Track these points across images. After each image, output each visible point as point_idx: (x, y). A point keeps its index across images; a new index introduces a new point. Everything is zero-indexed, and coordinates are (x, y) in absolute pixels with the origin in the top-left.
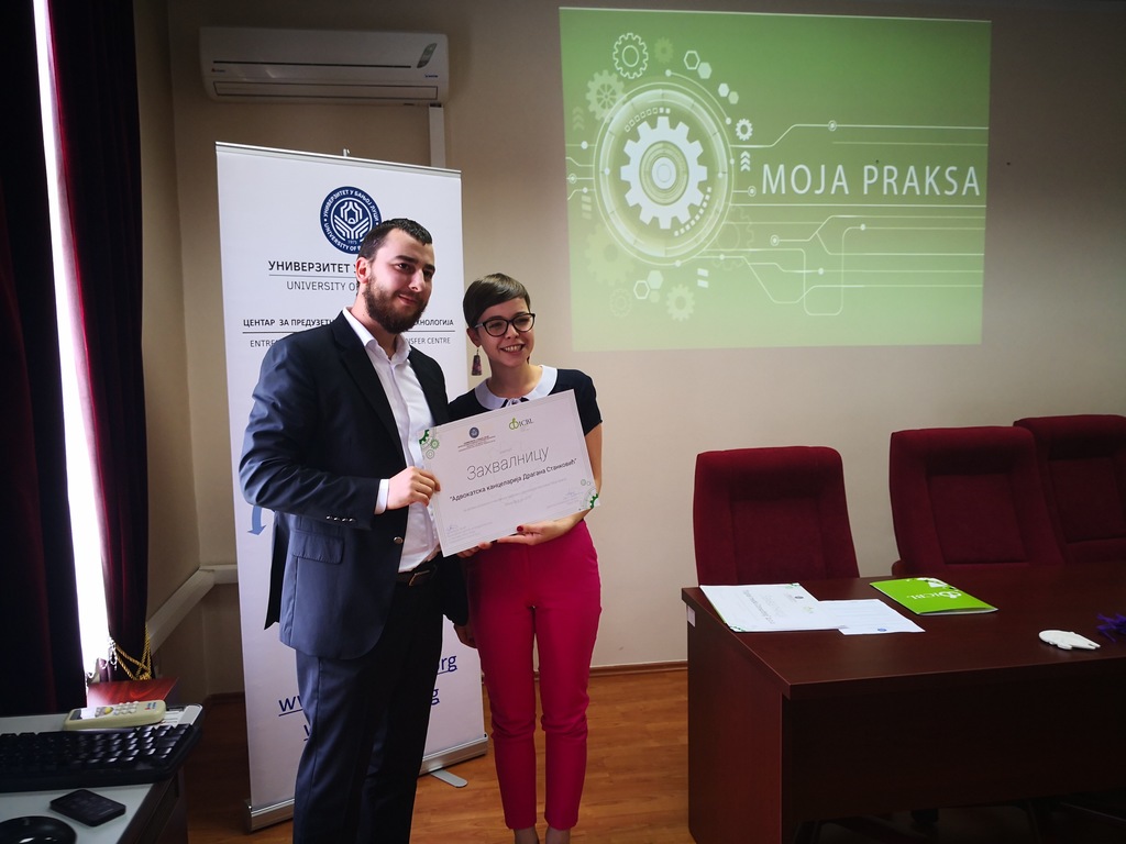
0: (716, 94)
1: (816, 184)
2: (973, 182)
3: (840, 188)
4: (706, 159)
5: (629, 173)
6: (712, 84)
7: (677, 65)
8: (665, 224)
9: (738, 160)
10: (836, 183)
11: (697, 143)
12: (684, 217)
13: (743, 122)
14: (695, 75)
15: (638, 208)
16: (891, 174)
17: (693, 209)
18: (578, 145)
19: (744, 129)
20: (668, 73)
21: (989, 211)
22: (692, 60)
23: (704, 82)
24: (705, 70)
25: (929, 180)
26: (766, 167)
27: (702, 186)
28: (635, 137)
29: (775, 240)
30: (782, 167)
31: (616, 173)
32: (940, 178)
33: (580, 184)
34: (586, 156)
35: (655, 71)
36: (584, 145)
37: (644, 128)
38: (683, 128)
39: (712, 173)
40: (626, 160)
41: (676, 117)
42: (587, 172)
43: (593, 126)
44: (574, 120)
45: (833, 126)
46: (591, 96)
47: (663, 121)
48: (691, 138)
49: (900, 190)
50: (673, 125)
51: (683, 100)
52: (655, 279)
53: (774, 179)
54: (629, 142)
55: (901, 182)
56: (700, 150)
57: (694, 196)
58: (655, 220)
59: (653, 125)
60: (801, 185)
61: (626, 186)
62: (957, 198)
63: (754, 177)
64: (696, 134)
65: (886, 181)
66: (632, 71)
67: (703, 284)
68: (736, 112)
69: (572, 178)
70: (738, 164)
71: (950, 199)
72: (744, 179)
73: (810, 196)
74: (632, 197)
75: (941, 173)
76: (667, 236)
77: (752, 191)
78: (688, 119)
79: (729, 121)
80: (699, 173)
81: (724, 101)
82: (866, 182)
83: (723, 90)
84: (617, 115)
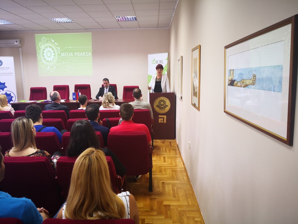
0: (55, 44)
1: (68, 55)
2: (90, 54)
3: (72, 55)
4: (54, 52)
5: (44, 54)
6: (54, 43)
7: (50, 41)
8: (49, 61)
9: (58, 52)
10: (71, 55)
11: (53, 50)
12: (52, 60)
13: (59, 47)
14: (52, 42)
15: (46, 59)
16: (78, 53)
17: (53, 59)
18: (38, 51)
19: (59, 48)
20: (49, 42)
21: (93, 58)
22: (52, 40)
23: (53, 43)
24: (53, 41)
25: (84, 54)
26: (62, 53)
27: (54, 56)
28: (45, 50)
29: (64, 62)
30: (64, 53)
31: (43, 54)
32: (85, 54)
33: (39, 56)
34: (39, 52)
35: (47, 41)
36: (39, 51)
37: (46, 49)
38: (51, 48)
39: (55, 54)
40: (44, 53)
41: (50, 47)
42: (39, 54)
43: (40, 49)
44: (37, 48)
45: (70, 47)
46: (39, 45)
47: (48, 48)
48: (52, 50)
49: (80, 55)
50: (50, 48)
51: (51, 45)
52: (49, 67)
53: (63, 54)
54: (44, 51)
55: (80, 54)
56: (53, 51)
57: (53, 57)
58: (48, 60)
59: (47, 48)
60: (67, 55)
61: (44, 56)
62: (88, 56)
63: (60, 54)
64: (53, 49)
65: (78, 54)
66: (44, 42)
67: (55, 68)
68: (57, 46)
69: (37, 55)
70: (58, 53)
71: (87, 56)
72: (59, 55)
73: (68, 57)
74: (45, 57)
75: (85, 53)
76: (50, 62)
77: (60, 56)
78: (51, 47)
79: (57, 47)
80: (53, 54)
81: (56, 45)
82: (75, 55)
83: (56, 43)
84: (42, 47)
